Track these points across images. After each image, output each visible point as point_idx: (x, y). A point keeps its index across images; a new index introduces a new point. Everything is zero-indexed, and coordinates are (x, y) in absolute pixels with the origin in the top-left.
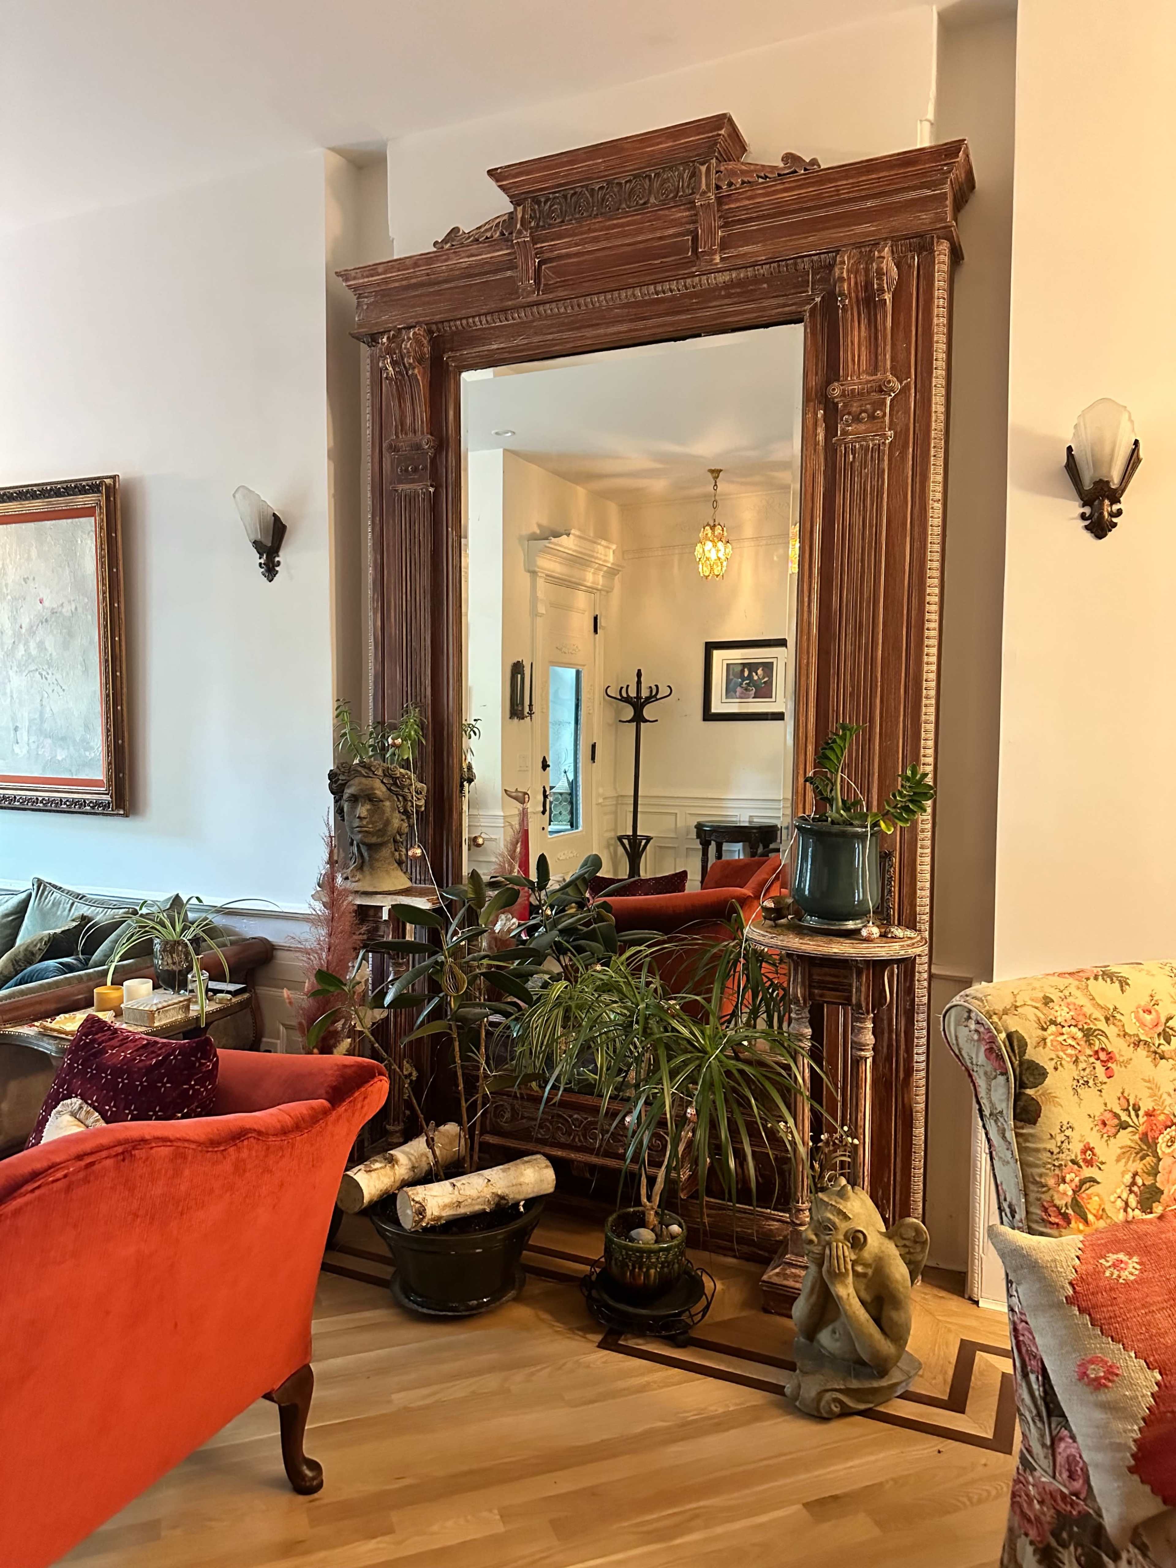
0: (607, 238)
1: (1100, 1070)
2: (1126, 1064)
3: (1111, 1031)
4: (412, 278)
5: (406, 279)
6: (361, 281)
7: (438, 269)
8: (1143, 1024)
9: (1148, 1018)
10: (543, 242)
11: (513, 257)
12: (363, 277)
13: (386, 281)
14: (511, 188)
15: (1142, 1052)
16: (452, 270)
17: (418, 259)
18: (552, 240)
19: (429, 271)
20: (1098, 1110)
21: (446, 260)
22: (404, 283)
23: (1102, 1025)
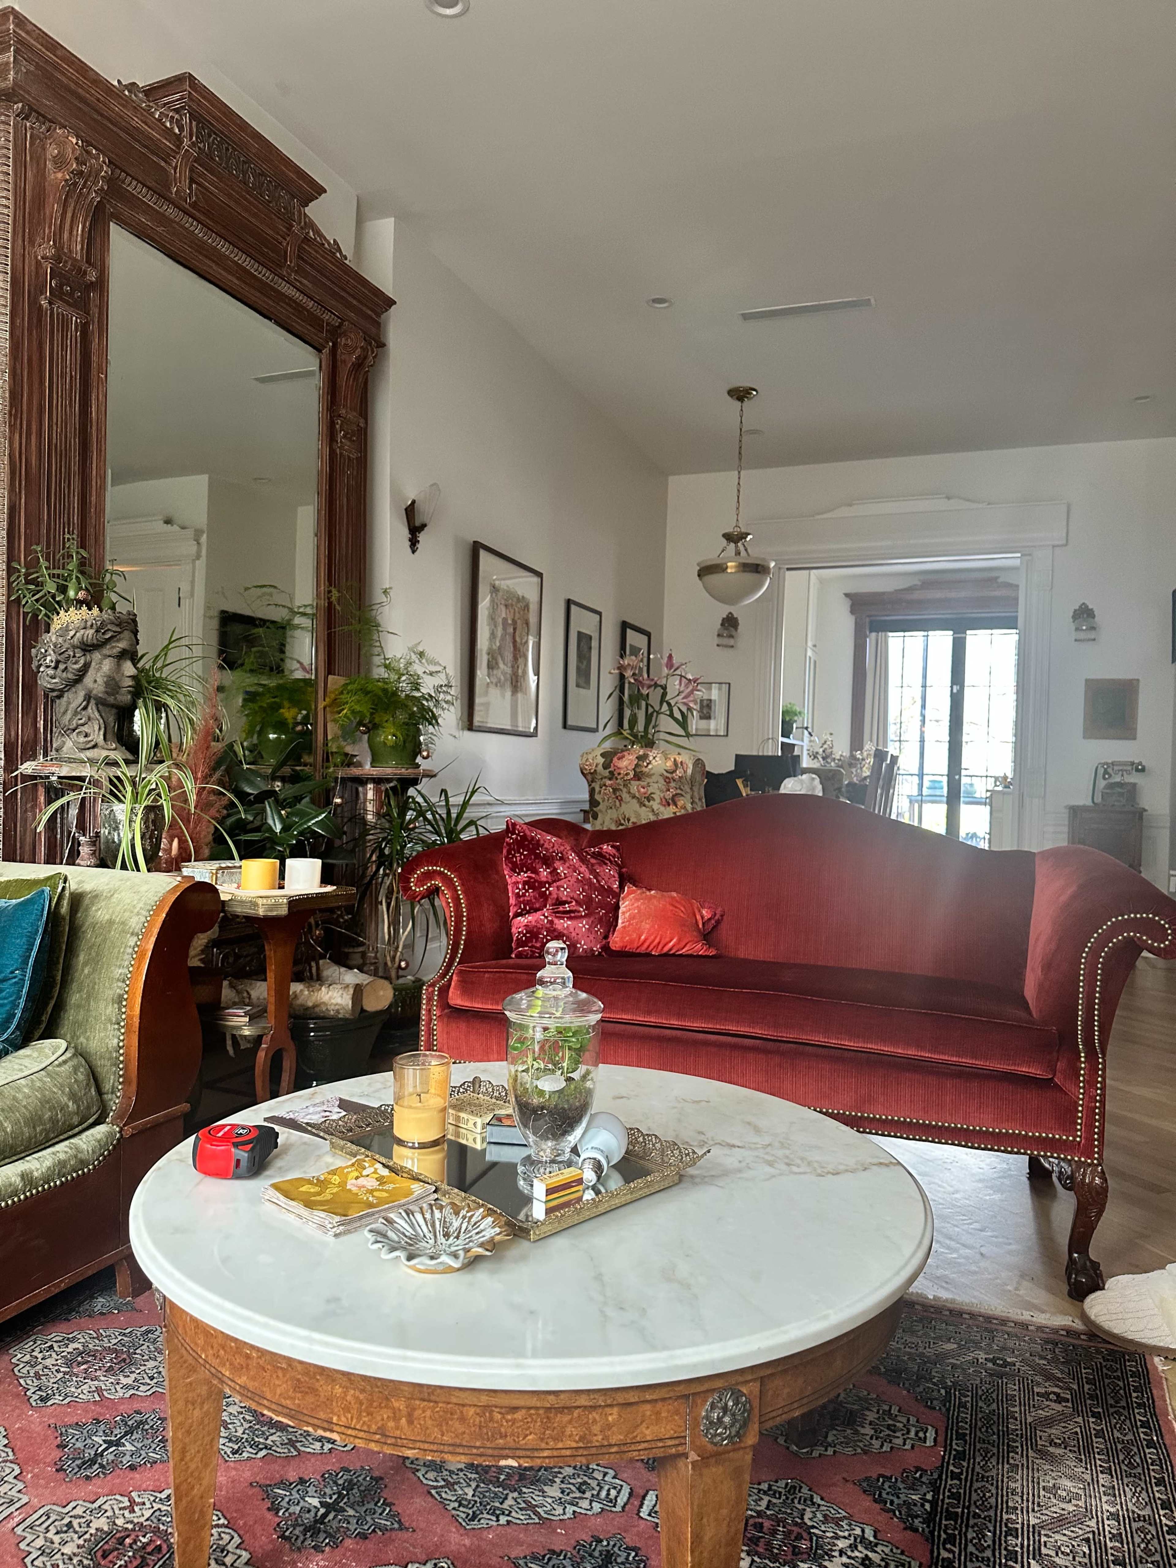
0: (237, 202)
1: (618, 803)
2: (626, 803)
3: (625, 790)
4: (82, 88)
5: (76, 83)
6: (32, 41)
7: (112, 106)
8: (639, 791)
9: (642, 790)
10: (200, 165)
11: (173, 154)
12: (36, 40)
13: (56, 67)
14: (193, 101)
15: (635, 801)
16: (121, 117)
17: (101, 81)
18: (206, 170)
19: (102, 99)
20: (615, 816)
21: (124, 106)
22: (73, 86)
23: (621, 787)
